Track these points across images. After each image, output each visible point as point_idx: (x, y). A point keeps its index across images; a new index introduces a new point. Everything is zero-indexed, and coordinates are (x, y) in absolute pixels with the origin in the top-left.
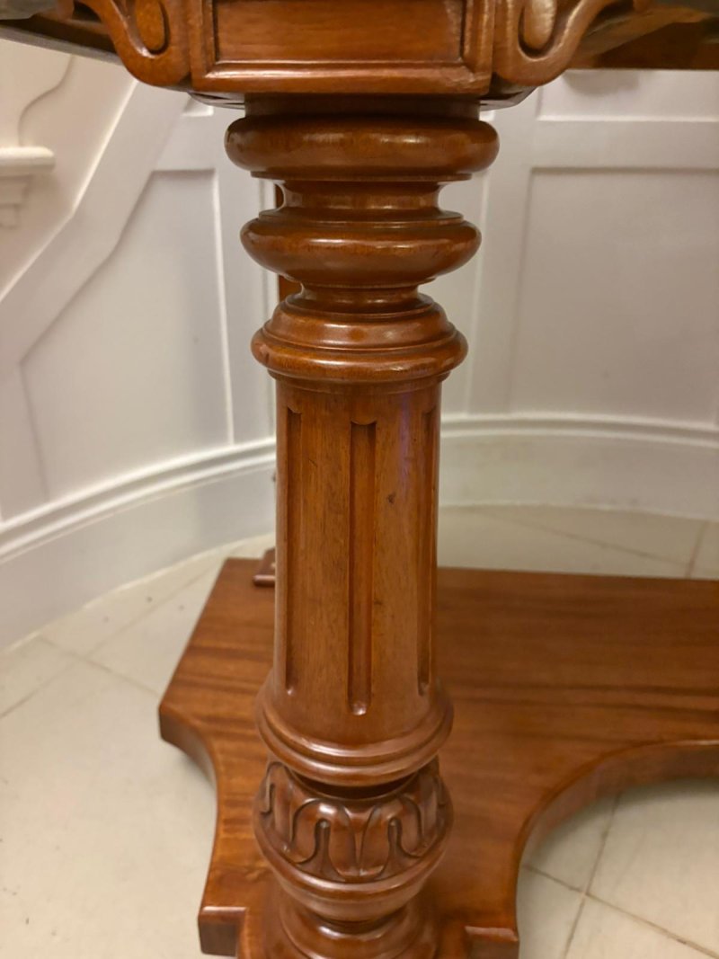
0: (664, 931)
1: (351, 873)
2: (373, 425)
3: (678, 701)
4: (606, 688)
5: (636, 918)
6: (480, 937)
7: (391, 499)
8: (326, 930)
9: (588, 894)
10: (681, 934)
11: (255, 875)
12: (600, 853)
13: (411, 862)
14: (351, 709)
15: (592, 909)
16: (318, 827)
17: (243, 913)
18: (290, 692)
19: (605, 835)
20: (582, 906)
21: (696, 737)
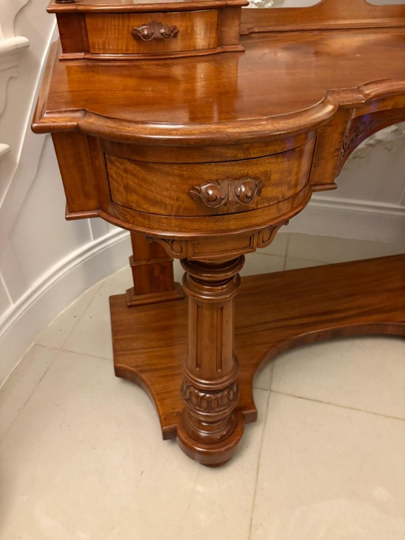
0: (294, 396)
1: (217, 410)
2: (222, 307)
3: (291, 323)
4: (267, 323)
5: (285, 394)
6: (247, 414)
7: (227, 322)
8: (204, 424)
9: (271, 390)
10: (300, 396)
11: (175, 414)
12: (272, 377)
13: (232, 402)
14: (217, 370)
15: (272, 395)
16: (208, 401)
17: (176, 426)
18: (198, 369)
19: (272, 370)
20: (269, 394)
21: (297, 334)
